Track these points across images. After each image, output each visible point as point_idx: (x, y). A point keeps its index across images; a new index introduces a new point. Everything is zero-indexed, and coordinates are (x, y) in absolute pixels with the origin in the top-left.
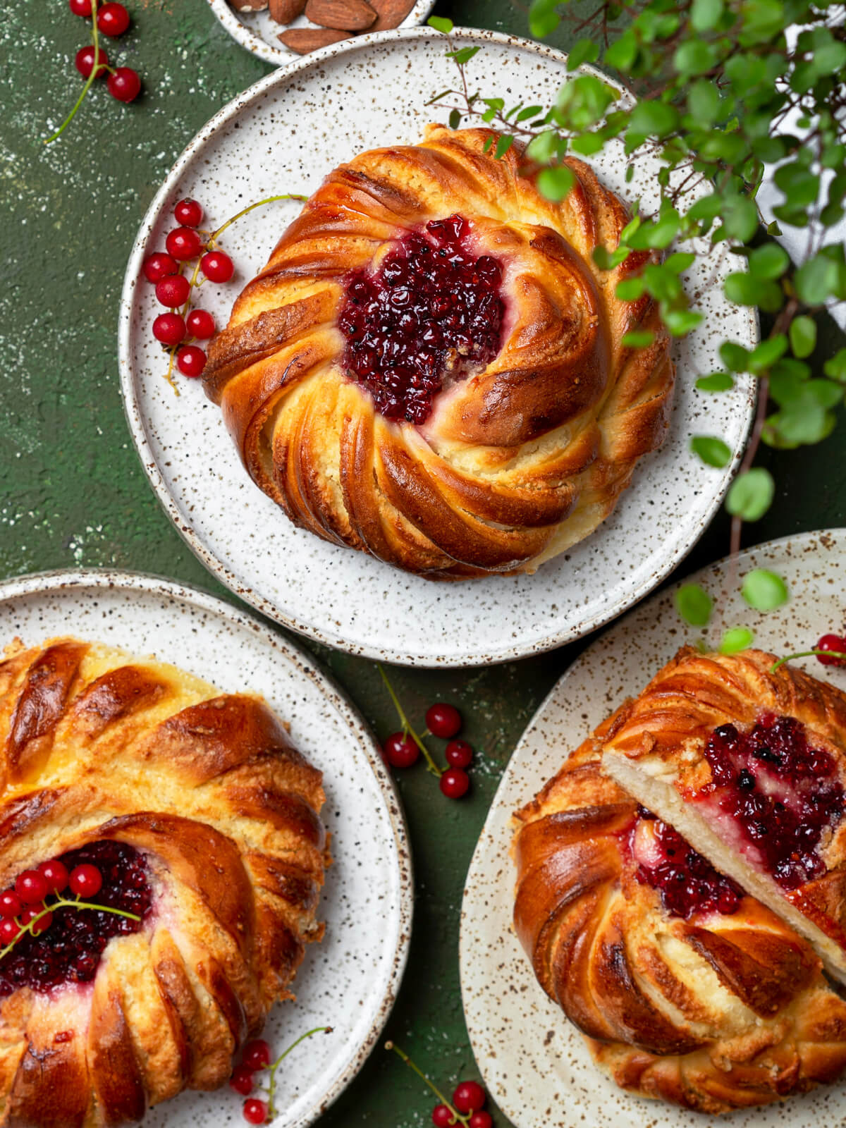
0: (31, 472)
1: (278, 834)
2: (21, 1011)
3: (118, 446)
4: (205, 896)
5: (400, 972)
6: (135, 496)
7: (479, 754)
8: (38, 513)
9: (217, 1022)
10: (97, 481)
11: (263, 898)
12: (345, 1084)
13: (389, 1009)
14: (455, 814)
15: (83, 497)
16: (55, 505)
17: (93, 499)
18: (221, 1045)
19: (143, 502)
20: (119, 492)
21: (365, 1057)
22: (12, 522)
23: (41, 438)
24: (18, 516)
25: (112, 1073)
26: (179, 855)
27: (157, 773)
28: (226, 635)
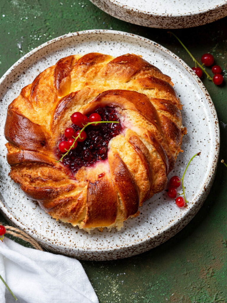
0: (41, 22)
1: (160, 92)
2: (83, 174)
3: (69, 6)
4: (140, 111)
5: (218, 134)
6: (79, 20)
7: (224, 71)
8: (47, 34)
9: (157, 158)
10: (65, 19)
11: (161, 113)
12: (210, 178)
13: (218, 148)
14: (221, 92)
15: (61, 25)
16: (52, 30)
17: (65, 25)
18: (160, 167)
19: (83, 21)
20: (73, 20)
21: (215, 167)
22: (39, 39)
23: (42, 11)
24: (40, 37)
25: (123, 181)
26: (127, 101)
27: (111, 81)
28: (123, 48)
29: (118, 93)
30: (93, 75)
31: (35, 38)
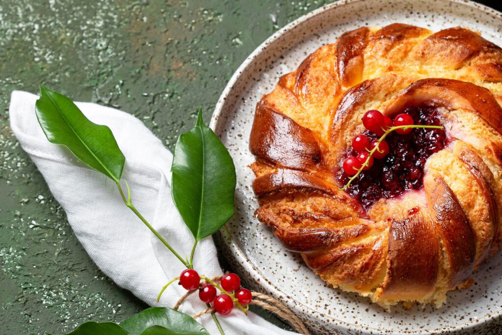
2: (382, 209)
4: (479, 112)
24: (308, 5)
25: (449, 219)
26: (457, 95)
27: (430, 66)
29: (442, 83)
30: (401, 54)
31: (300, 6)
